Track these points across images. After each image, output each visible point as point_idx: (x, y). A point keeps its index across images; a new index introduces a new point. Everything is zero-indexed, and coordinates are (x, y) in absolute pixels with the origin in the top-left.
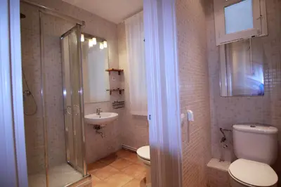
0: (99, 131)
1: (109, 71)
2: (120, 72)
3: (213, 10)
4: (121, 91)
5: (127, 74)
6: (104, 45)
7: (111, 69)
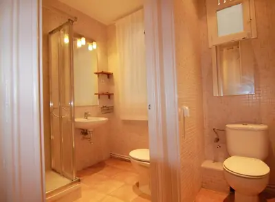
0: (87, 136)
1: (98, 74)
2: (109, 75)
3: (206, 14)
4: (110, 96)
5: (117, 77)
6: (93, 47)
7: (100, 71)
